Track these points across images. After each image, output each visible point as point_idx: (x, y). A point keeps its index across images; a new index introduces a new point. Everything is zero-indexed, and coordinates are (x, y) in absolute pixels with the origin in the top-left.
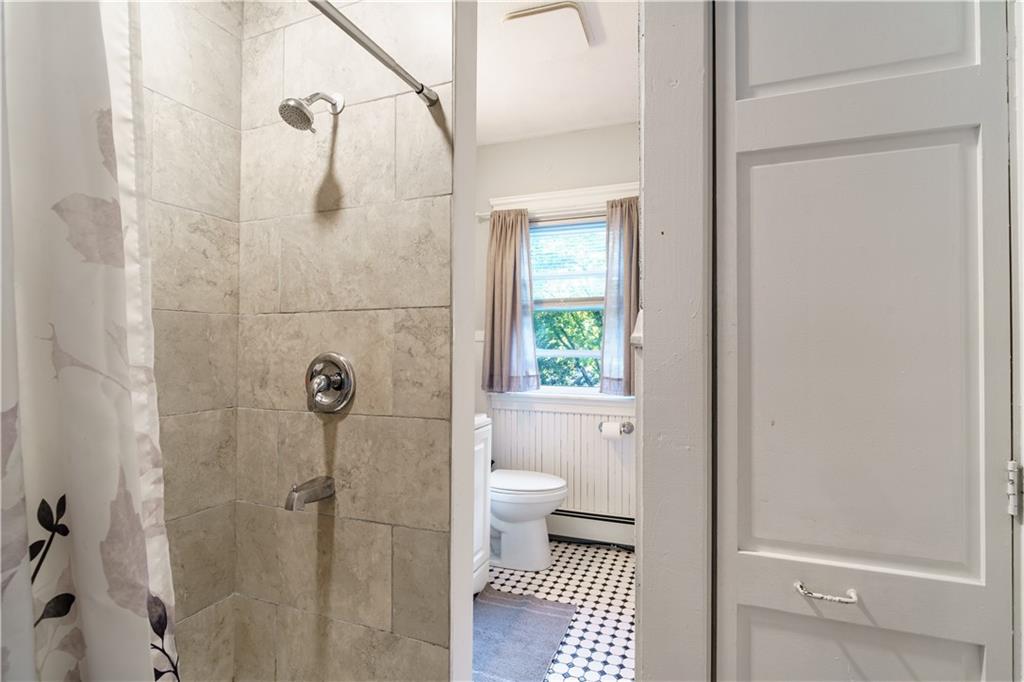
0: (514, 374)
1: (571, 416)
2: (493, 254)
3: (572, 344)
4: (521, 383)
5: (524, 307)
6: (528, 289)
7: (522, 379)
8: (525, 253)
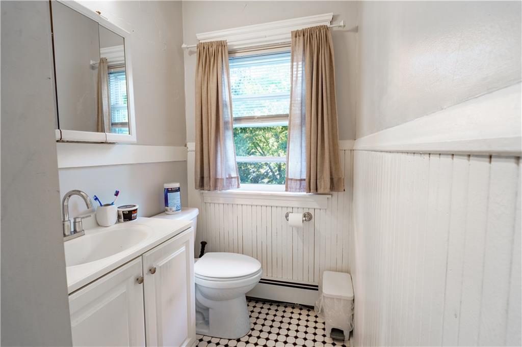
0: (219, 176)
1: (264, 208)
2: (200, 79)
3: (263, 152)
4: (225, 184)
5: (226, 123)
6: (229, 108)
7: (225, 180)
8: (225, 77)
